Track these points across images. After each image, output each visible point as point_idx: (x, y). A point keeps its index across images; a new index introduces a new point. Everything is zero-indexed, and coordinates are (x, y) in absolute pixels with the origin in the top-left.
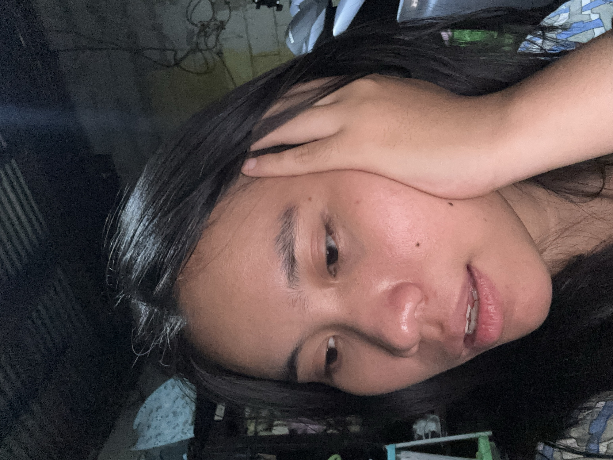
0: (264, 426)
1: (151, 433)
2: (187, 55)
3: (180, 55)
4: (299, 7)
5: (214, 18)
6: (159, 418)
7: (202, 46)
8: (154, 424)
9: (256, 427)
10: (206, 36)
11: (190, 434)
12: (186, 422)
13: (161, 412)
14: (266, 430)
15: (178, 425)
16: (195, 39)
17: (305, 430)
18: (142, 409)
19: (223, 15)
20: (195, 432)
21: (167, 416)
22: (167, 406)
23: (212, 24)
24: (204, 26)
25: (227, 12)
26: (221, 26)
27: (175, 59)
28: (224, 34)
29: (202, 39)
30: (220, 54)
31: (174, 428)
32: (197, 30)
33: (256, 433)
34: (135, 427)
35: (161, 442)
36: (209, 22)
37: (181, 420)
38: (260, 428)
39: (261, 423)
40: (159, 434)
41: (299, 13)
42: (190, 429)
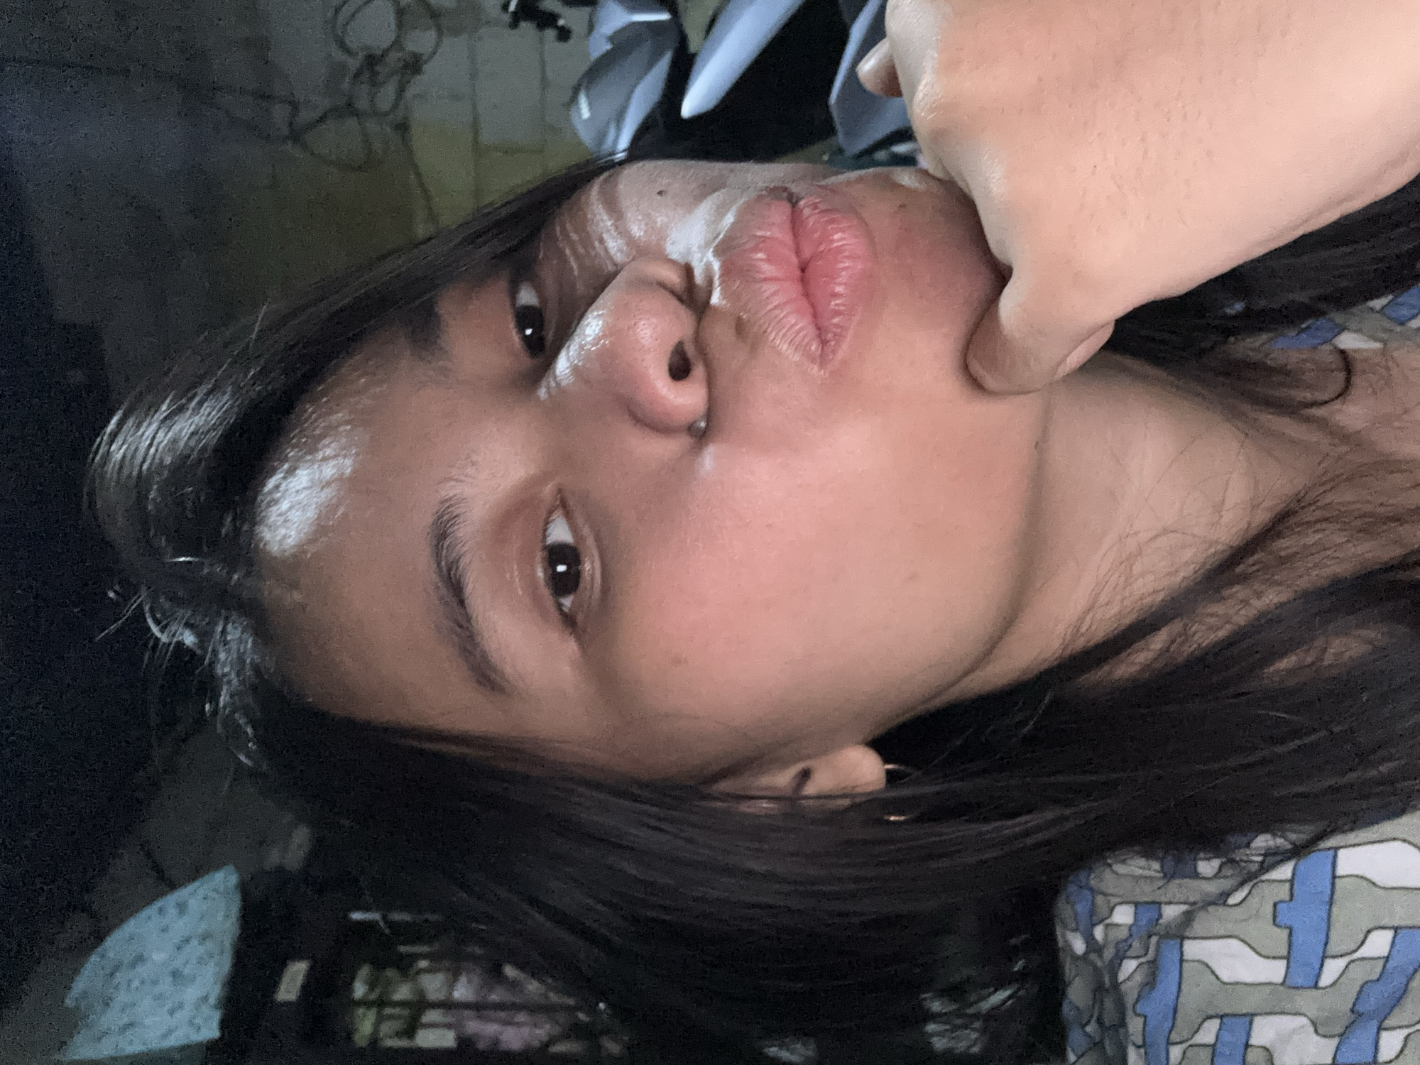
0: (397, 1025)
1: (111, 1019)
2: (322, 119)
3: (305, 115)
4: (611, 39)
5: (397, 44)
6: (136, 983)
7: (362, 104)
8: (122, 997)
9: (377, 1025)
10: (375, 83)
11: (210, 1030)
12: (205, 999)
13: (142, 970)
14: (398, 1035)
15: (181, 1006)
16: (346, 85)
17: (496, 1042)
18: (94, 958)
19: (421, 40)
20: (224, 1024)
21: (155, 983)
22: (158, 957)
23: (394, 56)
24: (372, 60)
25: (432, 34)
26: (414, 65)
27: (291, 124)
28: (417, 86)
29: (365, 88)
30: (403, 127)
31: (171, 1012)
32: (354, 63)
33: (374, 1041)
34: (69, 1002)
35: (133, 1045)
36: (385, 52)
37: (191, 994)
38: (386, 1028)
39: (391, 1017)
40: (131, 1025)
41: (608, 53)
42: (210, 1017)
